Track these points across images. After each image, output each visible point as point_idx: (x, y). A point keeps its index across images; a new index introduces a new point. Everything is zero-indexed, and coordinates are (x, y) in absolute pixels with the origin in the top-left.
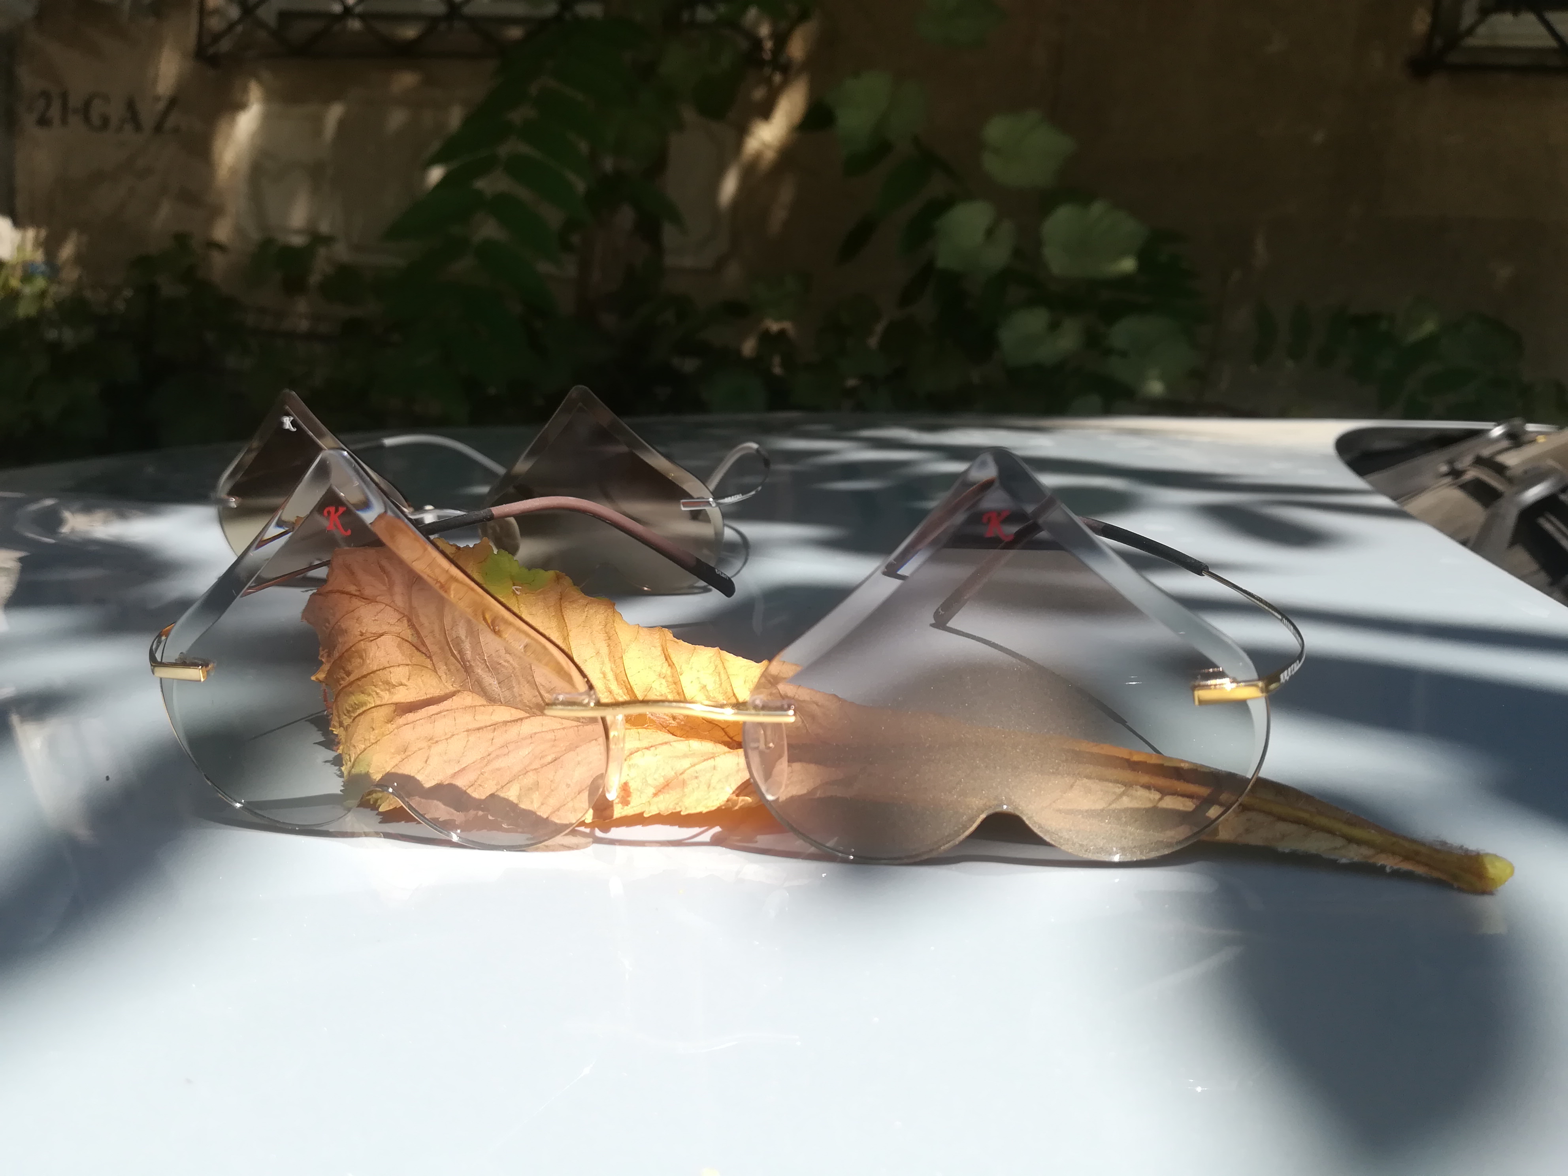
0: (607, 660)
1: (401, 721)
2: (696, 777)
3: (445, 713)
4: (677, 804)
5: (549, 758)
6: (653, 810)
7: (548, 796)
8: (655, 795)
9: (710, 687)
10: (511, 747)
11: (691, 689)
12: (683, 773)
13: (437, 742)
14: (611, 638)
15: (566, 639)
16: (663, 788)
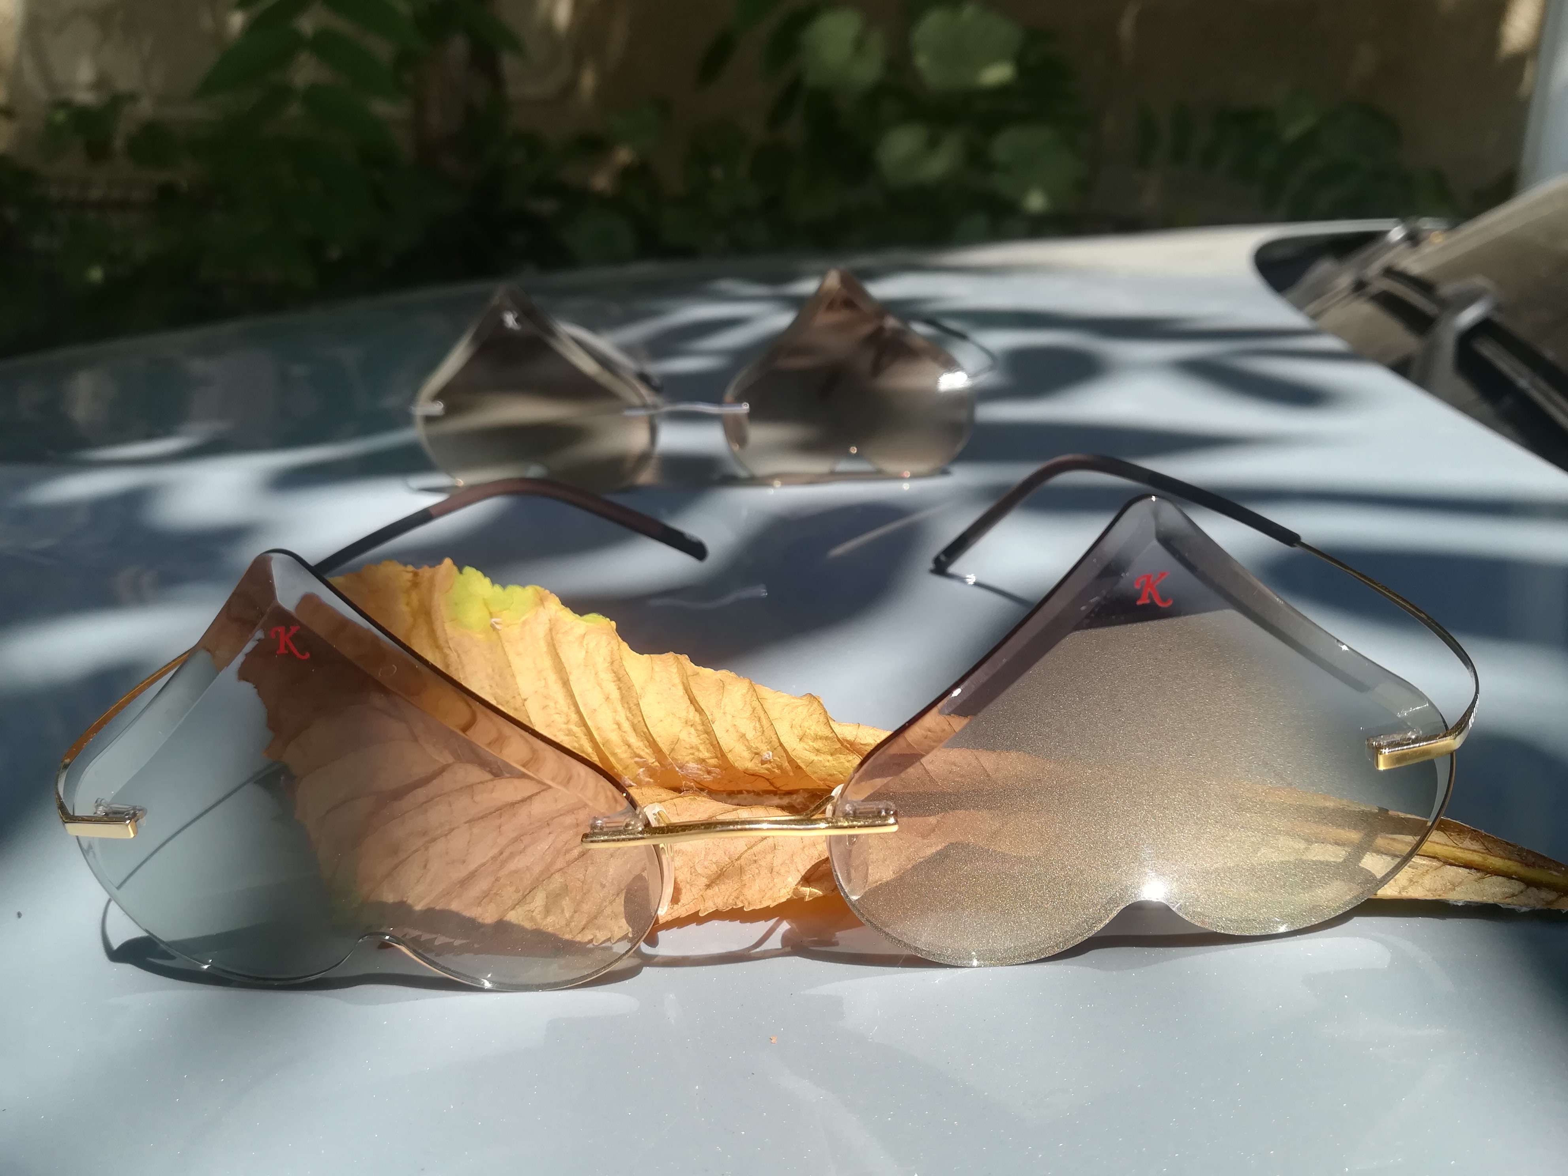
0: (619, 707)
1: (387, 812)
3: (438, 798)
4: (737, 898)
6: (709, 907)
7: (581, 901)
8: (708, 886)
9: (750, 735)
10: (527, 840)
11: (727, 740)
12: (739, 858)
13: (433, 840)
14: (621, 679)
15: (566, 683)
16: (717, 878)
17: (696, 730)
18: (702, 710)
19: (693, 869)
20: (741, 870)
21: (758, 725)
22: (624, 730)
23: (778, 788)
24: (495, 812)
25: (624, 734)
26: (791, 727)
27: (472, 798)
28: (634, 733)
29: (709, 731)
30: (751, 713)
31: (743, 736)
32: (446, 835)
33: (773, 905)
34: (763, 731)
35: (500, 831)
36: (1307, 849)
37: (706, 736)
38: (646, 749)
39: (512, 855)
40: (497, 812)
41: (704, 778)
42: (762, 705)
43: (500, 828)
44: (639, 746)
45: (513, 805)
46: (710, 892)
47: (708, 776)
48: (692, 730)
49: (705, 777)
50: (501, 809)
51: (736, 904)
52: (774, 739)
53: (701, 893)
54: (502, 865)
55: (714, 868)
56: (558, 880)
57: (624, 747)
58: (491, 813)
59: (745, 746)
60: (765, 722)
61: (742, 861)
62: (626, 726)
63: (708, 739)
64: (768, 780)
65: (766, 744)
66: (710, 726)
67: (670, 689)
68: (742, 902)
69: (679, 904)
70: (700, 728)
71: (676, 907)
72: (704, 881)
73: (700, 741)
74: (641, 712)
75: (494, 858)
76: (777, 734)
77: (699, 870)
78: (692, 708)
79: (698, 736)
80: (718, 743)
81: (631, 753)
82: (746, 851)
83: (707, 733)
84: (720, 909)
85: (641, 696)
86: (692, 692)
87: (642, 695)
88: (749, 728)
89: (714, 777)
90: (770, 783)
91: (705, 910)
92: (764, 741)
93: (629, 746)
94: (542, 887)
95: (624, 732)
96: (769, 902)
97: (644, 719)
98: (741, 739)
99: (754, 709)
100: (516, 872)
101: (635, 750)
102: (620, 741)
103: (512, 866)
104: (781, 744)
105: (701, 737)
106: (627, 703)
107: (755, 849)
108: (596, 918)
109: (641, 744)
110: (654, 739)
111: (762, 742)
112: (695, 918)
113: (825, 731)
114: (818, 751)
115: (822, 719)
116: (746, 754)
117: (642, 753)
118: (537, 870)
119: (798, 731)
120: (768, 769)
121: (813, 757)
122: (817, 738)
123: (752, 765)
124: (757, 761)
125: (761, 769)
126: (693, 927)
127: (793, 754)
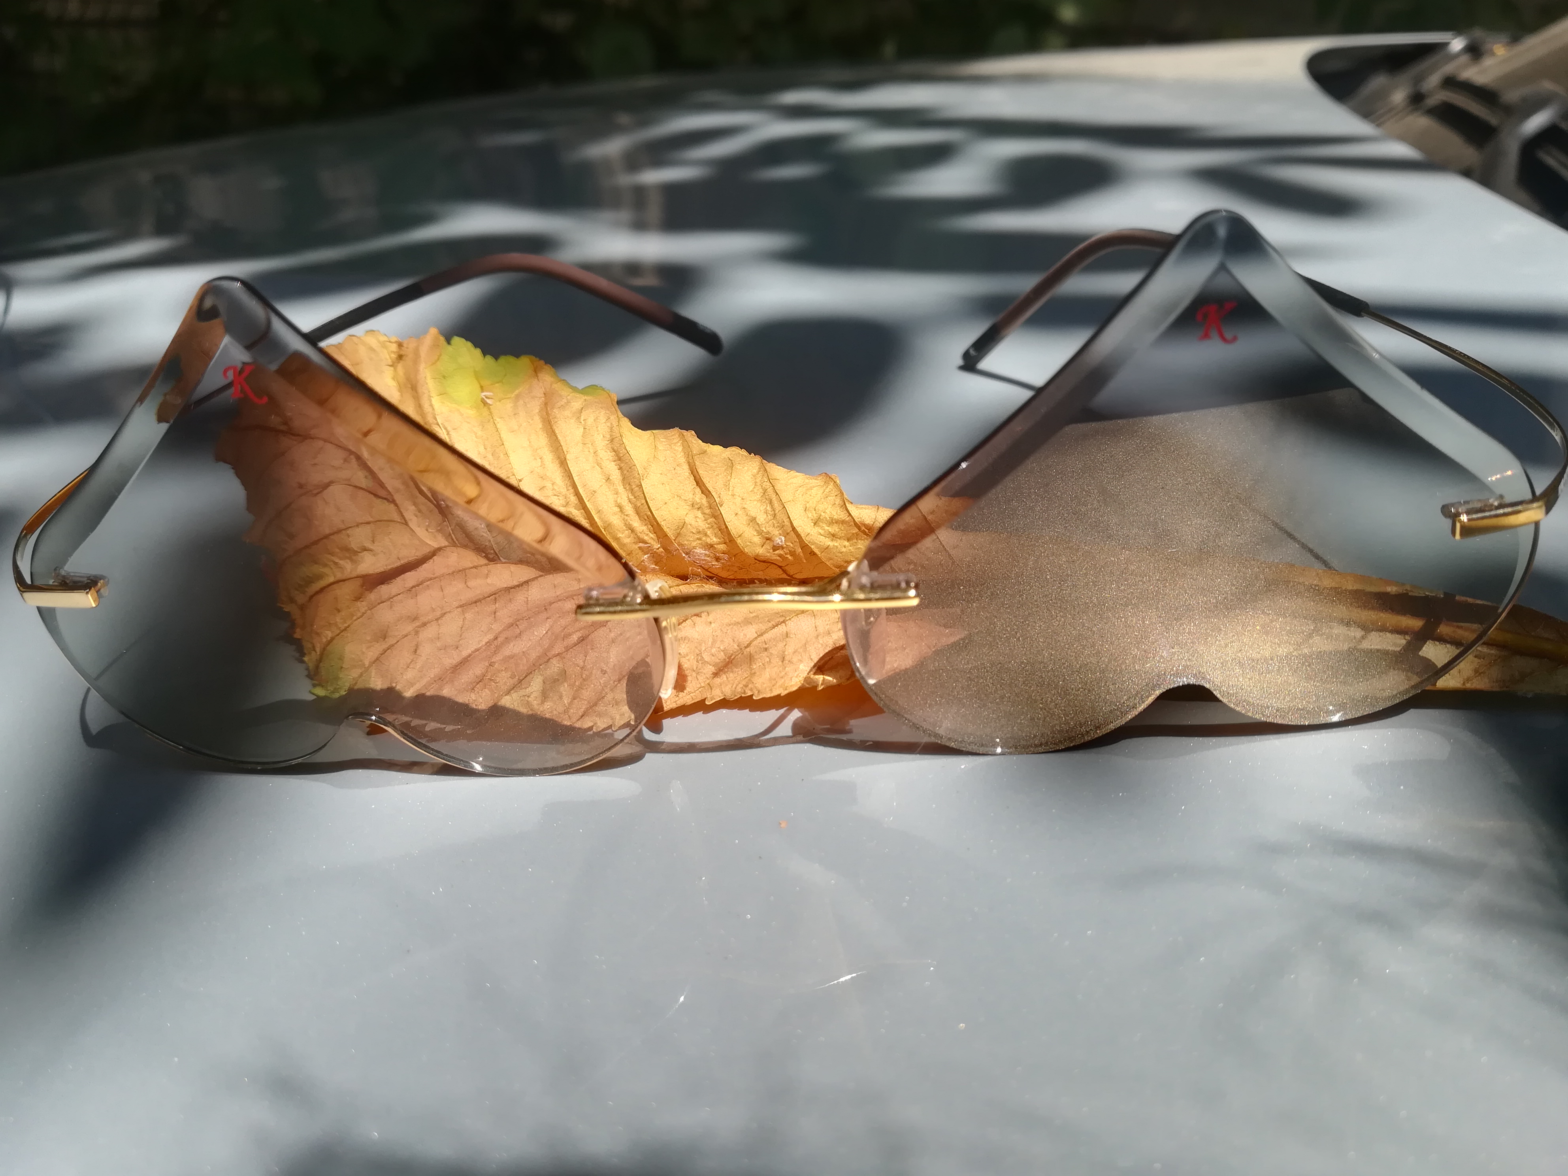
0: (621, 489)
1: (372, 596)
2: (766, 649)
3: (429, 582)
4: (746, 686)
5: (575, 637)
6: (717, 695)
7: (580, 687)
8: (716, 675)
9: (761, 518)
10: (523, 625)
11: (736, 525)
12: (748, 646)
13: (424, 624)
14: (622, 458)
15: (563, 463)
16: (725, 666)
17: (704, 513)
18: (709, 491)
19: (699, 657)
20: (751, 658)
21: (769, 508)
22: (626, 514)
23: (791, 576)
24: (489, 597)
25: (626, 518)
26: (805, 510)
27: (466, 583)
28: (637, 516)
29: (716, 514)
30: (762, 494)
31: (753, 520)
32: (437, 620)
33: (784, 693)
34: (775, 515)
35: (495, 617)
36: (1363, 638)
37: (714, 520)
38: (650, 534)
39: (507, 640)
40: (491, 597)
41: (713, 565)
42: (773, 486)
43: (495, 613)
44: (643, 531)
45: (508, 589)
46: (718, 680)
47: (716, 563)
48: (699, 514)
49: (713, 563)
50: (495, 594)
51: (744, 693)
52: (787, 523)
53: (708, 681)
54: (498, 648)
55: (722, 655)
56: (555, 666)
57: (627, 532)
58: (485, 598)
59: (756, 530)
60: (776, 504)
61: (751, 649)
62: (629, 509)
63: (716, 524)
64: (780, 567)
65: (778, 529)
66: (717, 508)
67: (675, 469)
68: (751, 690)
69: (685, 691)
70: (708, 511)
71: (681, 694)
72: (711, 669)
73: (707, 526)
74: (644, 493)
75: (489, 643)
76: (789, 517)
77: (706, 657)
78: (698, 490)
79: (705, 520)
80: (727, 527)
81: (635, 538)
82: (756, 638)
83: (714, 516)
84: (728, 698)
85: (643, 476)
86: (697, 472)
87: (645, 476)
88: (759, 511)
89: (723, 563)
90: (783, 570)
91: (712, 698)
92: (776, 525)
93: (633, 531)
94: (539, 671)
95: (627, 515)
96: (780, 691)
97: (647, 502)
98: (751, 524)
99: (765, 491)
100: (511, 657)
101: (639, 534)
102: (623, 525)
103: (507, 651)
104: (794, 529)
105: (709, 521)
106: (629, 484)
107: (766, 636)
108: (596, 704)
109: (645, 528)
110: (658, 523)
111: (774, 526)
112: (700, 706)
113: (842, 515)
114: (833, 536)
115: (838, 501)
116: (757, 539)
117: (646, 538)
118: (534, 655)
119: (812, 515)
120: (780, 555)
121: (829, 542)
122: (833, 522)
123: (762, 551)
124: (768, 546)
125: (774, 556)
126: (699, 716)
127: (807, 540)
